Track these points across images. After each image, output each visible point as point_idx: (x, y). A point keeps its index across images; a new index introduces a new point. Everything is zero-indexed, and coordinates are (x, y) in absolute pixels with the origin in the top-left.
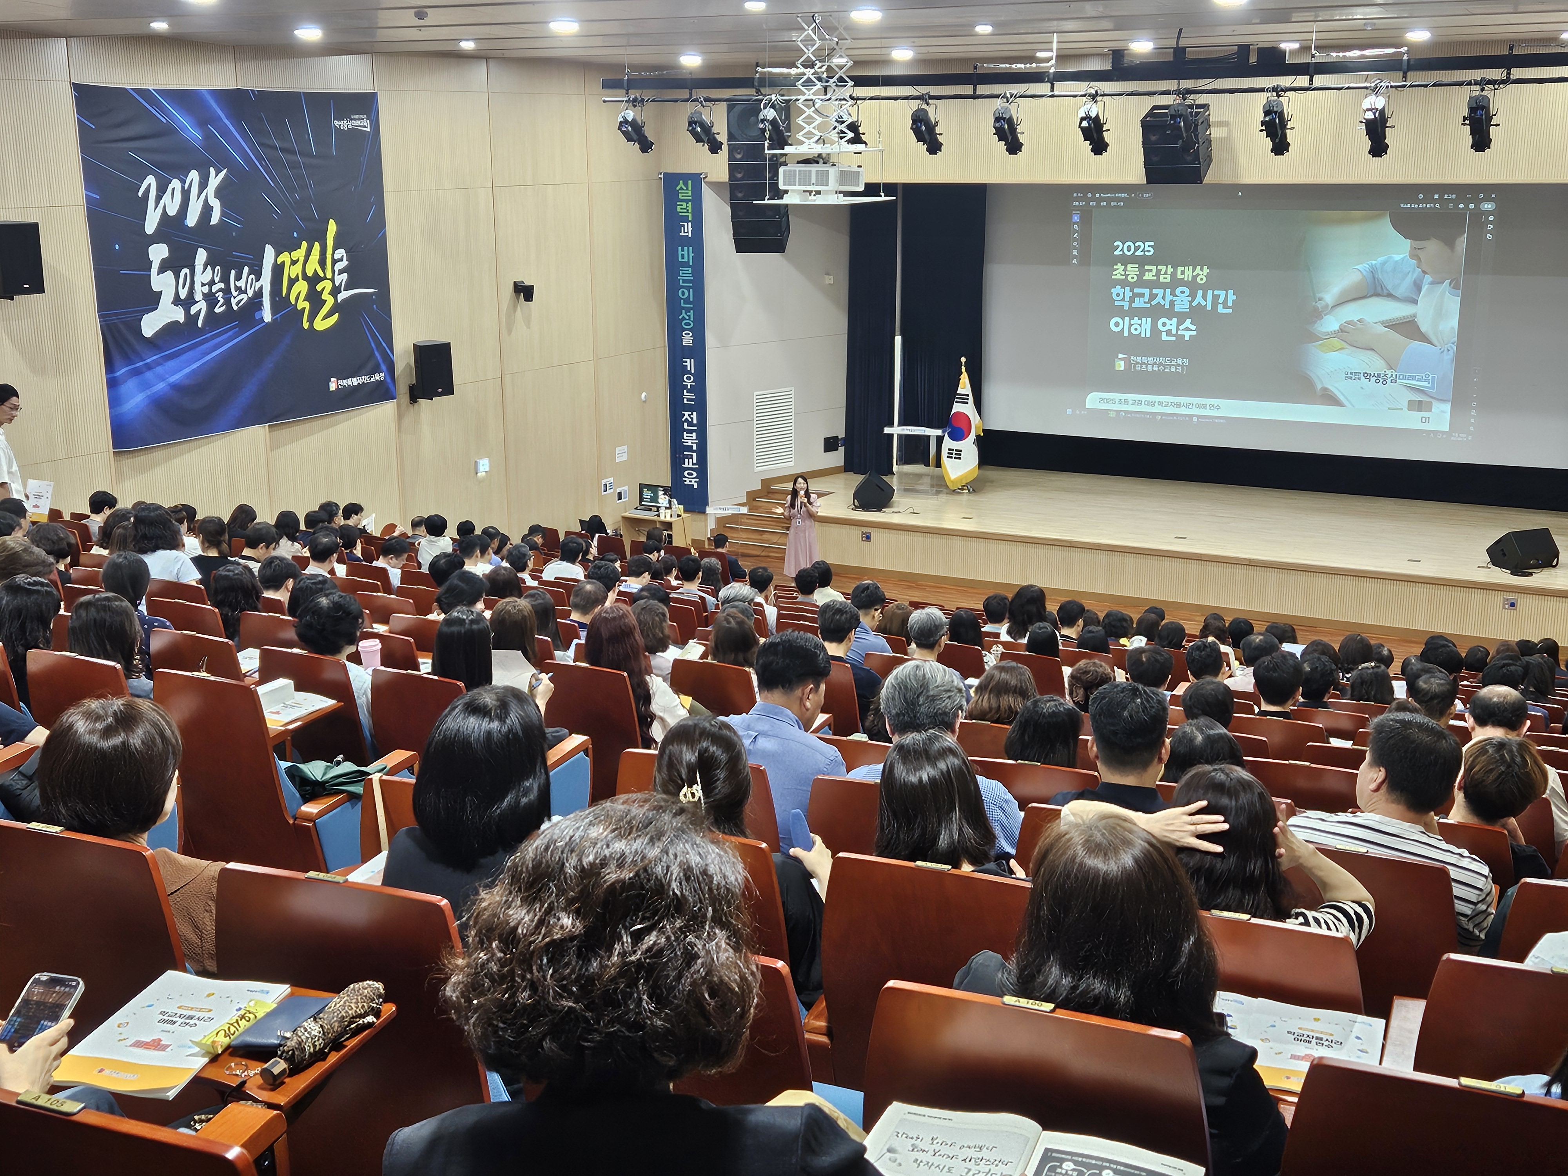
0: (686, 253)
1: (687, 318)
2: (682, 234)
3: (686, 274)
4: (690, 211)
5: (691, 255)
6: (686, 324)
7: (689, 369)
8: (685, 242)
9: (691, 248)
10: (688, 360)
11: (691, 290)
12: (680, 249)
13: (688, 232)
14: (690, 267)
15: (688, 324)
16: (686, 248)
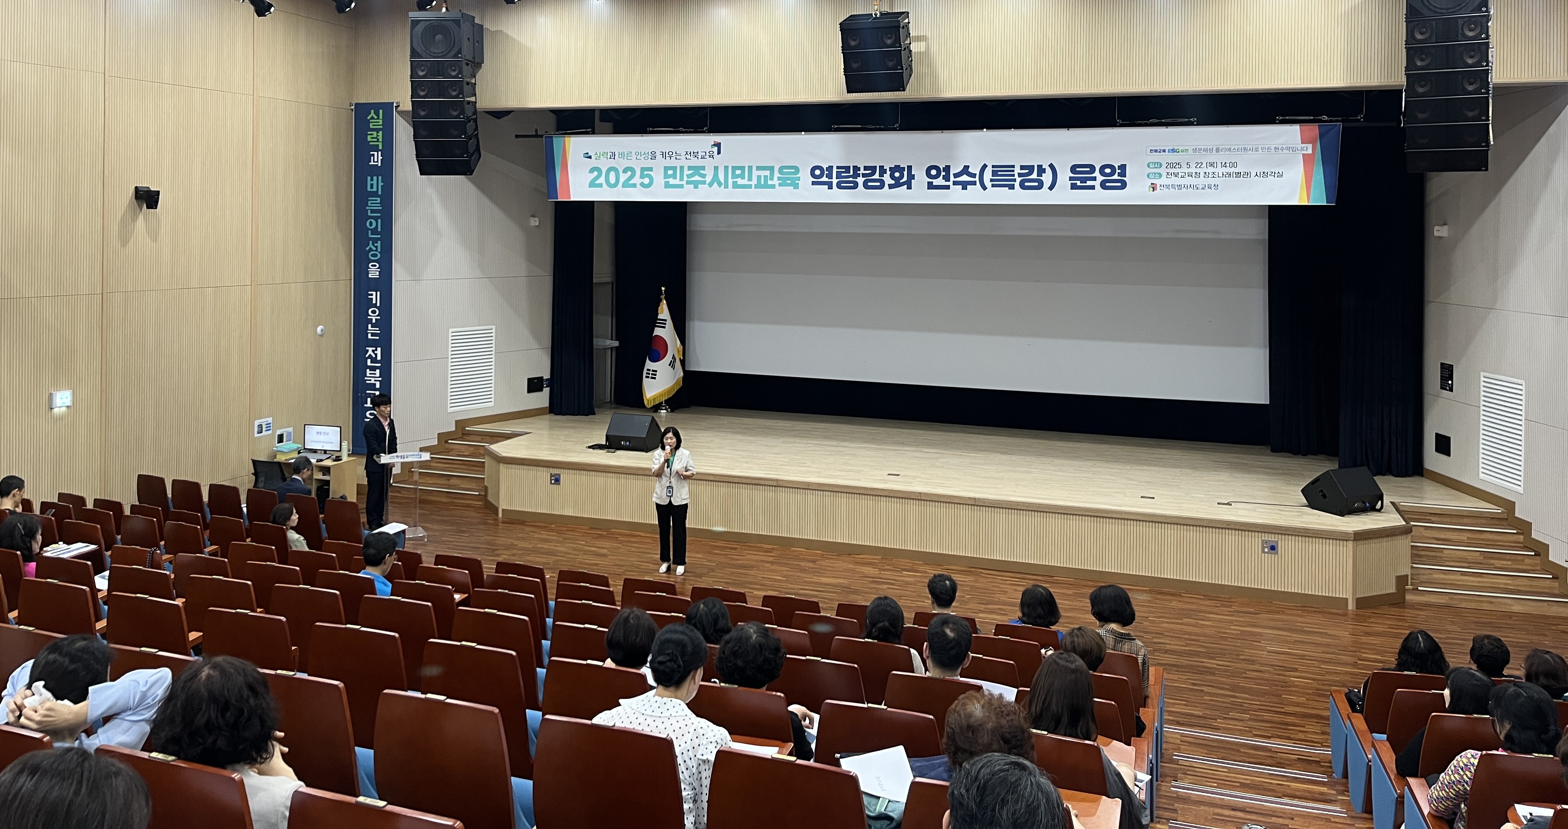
0: (375, 182)
1: (374, 249)
2: (372, 163)
3: (374, 204)
4: (381, 140)
5: (381, 184)
6: (373, 255)
7: (374, 302)
8: (374, 171)
9: (380, 178)
10: (374, 293)
11: (379, 221)
12: (369, 178)
13: (377, 162)
14: (378, 196)
15: (375, 255)
16: (375, 178)
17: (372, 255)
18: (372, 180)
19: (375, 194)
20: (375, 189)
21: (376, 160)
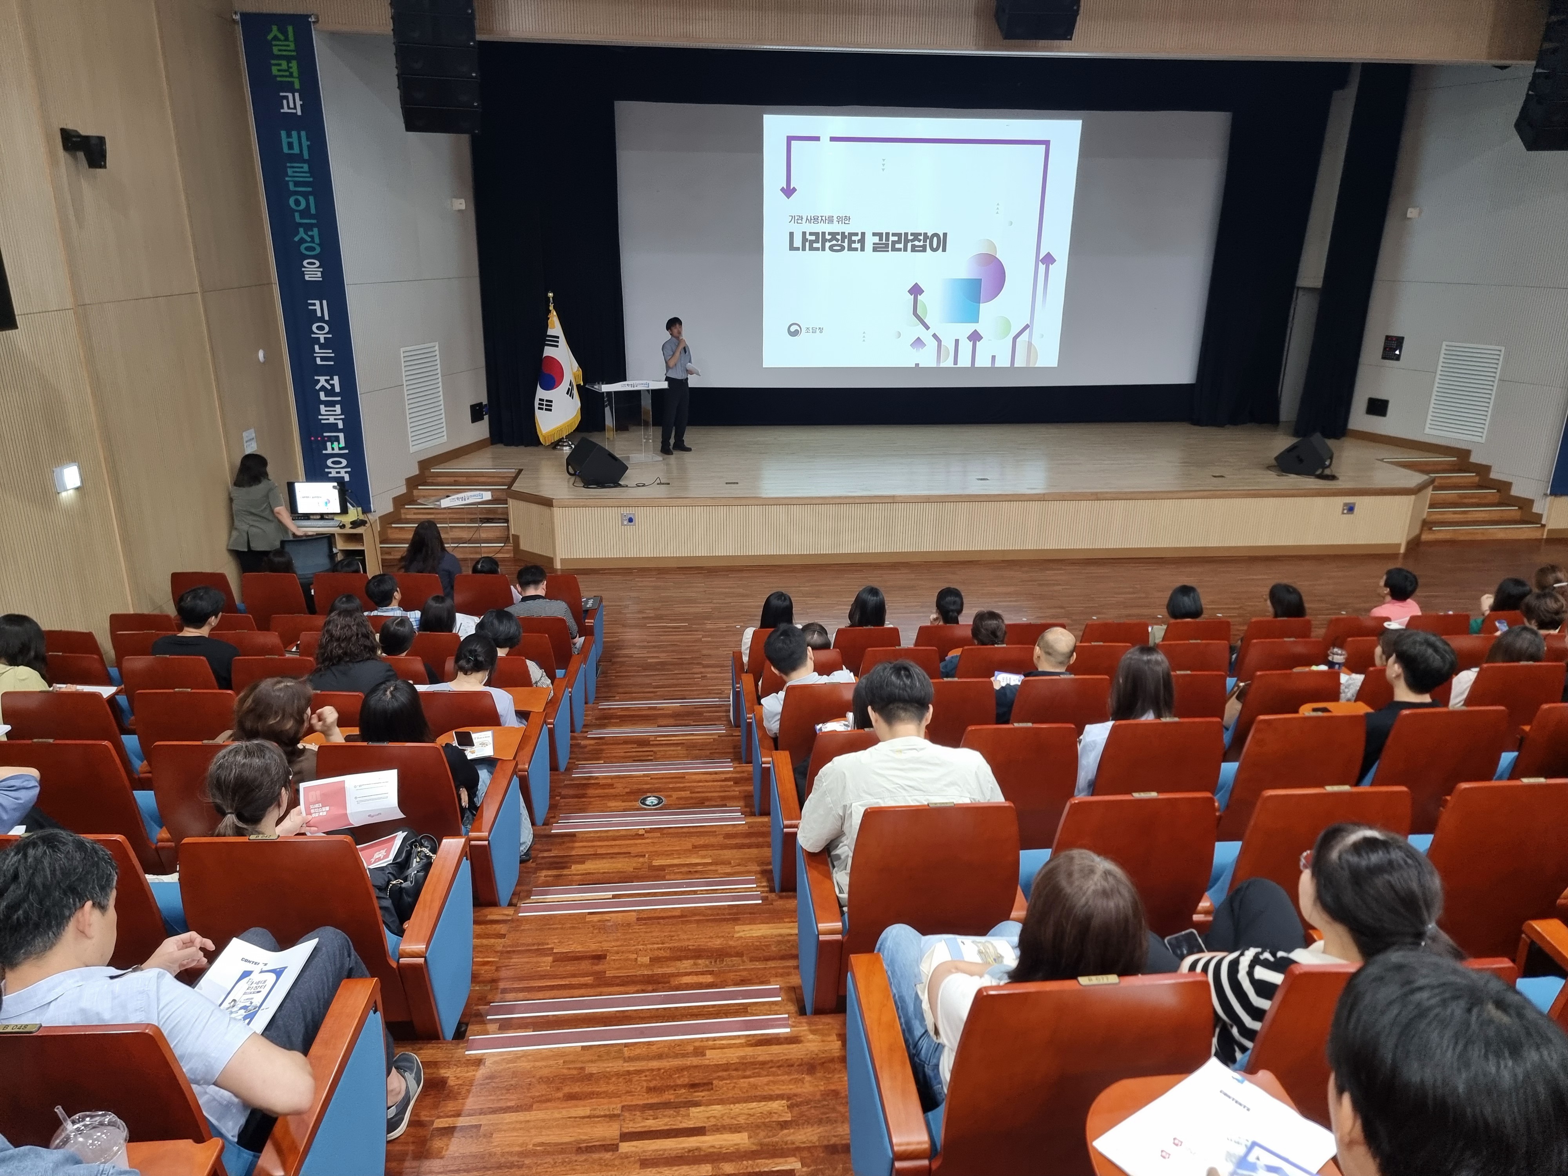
0: (295, 140)
1: (309, 239)
2: (286, 110)
3: (298, 172)
4: (297, 74)
5: (305, 145)
7: (319, 314)
8: (292, 123)
9: (303, 134)
10: (317, 302)
11: (312, 199)
12: (283, 134)
13: (295, 108)
14: (305, 161)
15: (312, 249)
16: (294, 134)
17: (307, 249)
18: (289, 136)
19: (299, 158)
20: (296, 150)
21: (292, 105)
